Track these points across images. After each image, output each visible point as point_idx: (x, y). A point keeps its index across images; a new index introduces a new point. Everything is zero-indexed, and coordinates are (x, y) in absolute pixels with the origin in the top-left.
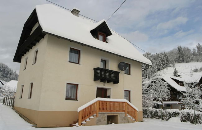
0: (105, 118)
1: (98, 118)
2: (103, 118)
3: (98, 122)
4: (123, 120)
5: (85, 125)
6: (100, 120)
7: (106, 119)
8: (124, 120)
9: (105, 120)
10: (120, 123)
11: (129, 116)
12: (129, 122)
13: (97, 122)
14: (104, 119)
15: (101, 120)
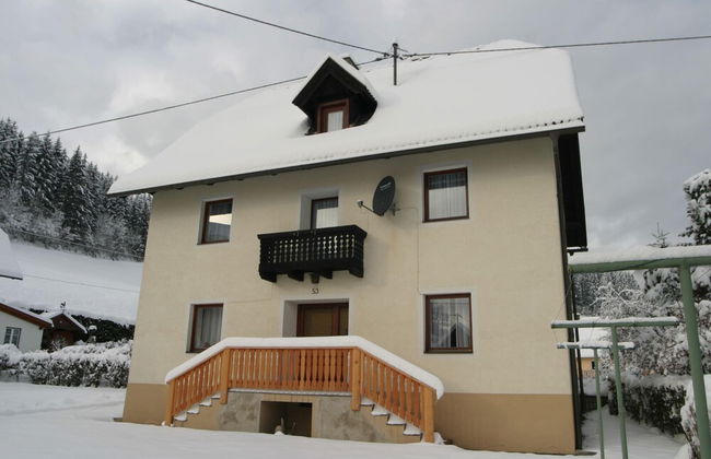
0: (252, 408)
1: (225, 407)
2: (244, 408)
3: (225, 423)
4: (337, 426)
5: (183, 424)
6: (234, 414)
7: (257, 413)
8: (342, 427)
9: (252, 417)
10: (322, 437)
11: (379, 411)
12: (373, 439)
13: (223, 420)
14: (248, 413)
15: (237, 416)
